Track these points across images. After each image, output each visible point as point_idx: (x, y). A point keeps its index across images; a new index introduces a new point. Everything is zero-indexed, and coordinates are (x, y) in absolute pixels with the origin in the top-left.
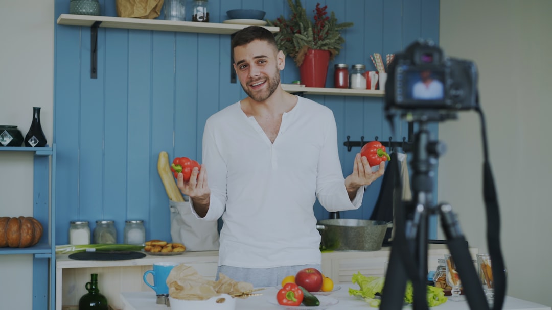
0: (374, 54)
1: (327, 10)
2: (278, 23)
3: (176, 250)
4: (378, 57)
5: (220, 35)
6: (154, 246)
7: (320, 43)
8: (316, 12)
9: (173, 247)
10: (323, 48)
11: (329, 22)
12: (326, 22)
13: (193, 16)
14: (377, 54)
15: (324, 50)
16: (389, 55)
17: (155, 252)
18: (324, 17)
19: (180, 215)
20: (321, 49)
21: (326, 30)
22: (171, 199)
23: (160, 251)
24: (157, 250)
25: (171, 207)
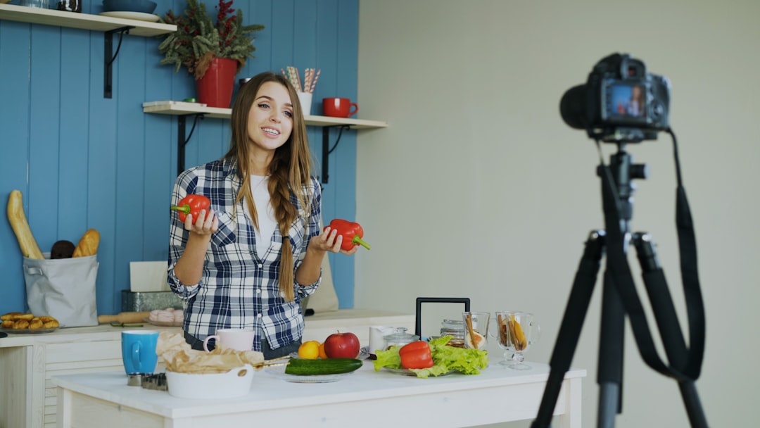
0: (288, 67)
1: (232, 7)
2: (169, 19)
3: (48, 326)
4: (293, 71)
5: (89, 31)
6: (15, 321)
7: (228, 49)
8: (219, 8)
9: (45, 322)
10: (232, 56)
11: (235, 23)
12: (232, 23)
13: (60, 3)
14: (292, 68)
15: (233, 60)
16: (308, 69)
17: (19, 328)
18: (229, 15)
19: (47, 278)
20: (229, 58)
21: (234, 33)
22: (28, 257)
23: (27, 327)
24: (23, 326)
25: (29, 267)
